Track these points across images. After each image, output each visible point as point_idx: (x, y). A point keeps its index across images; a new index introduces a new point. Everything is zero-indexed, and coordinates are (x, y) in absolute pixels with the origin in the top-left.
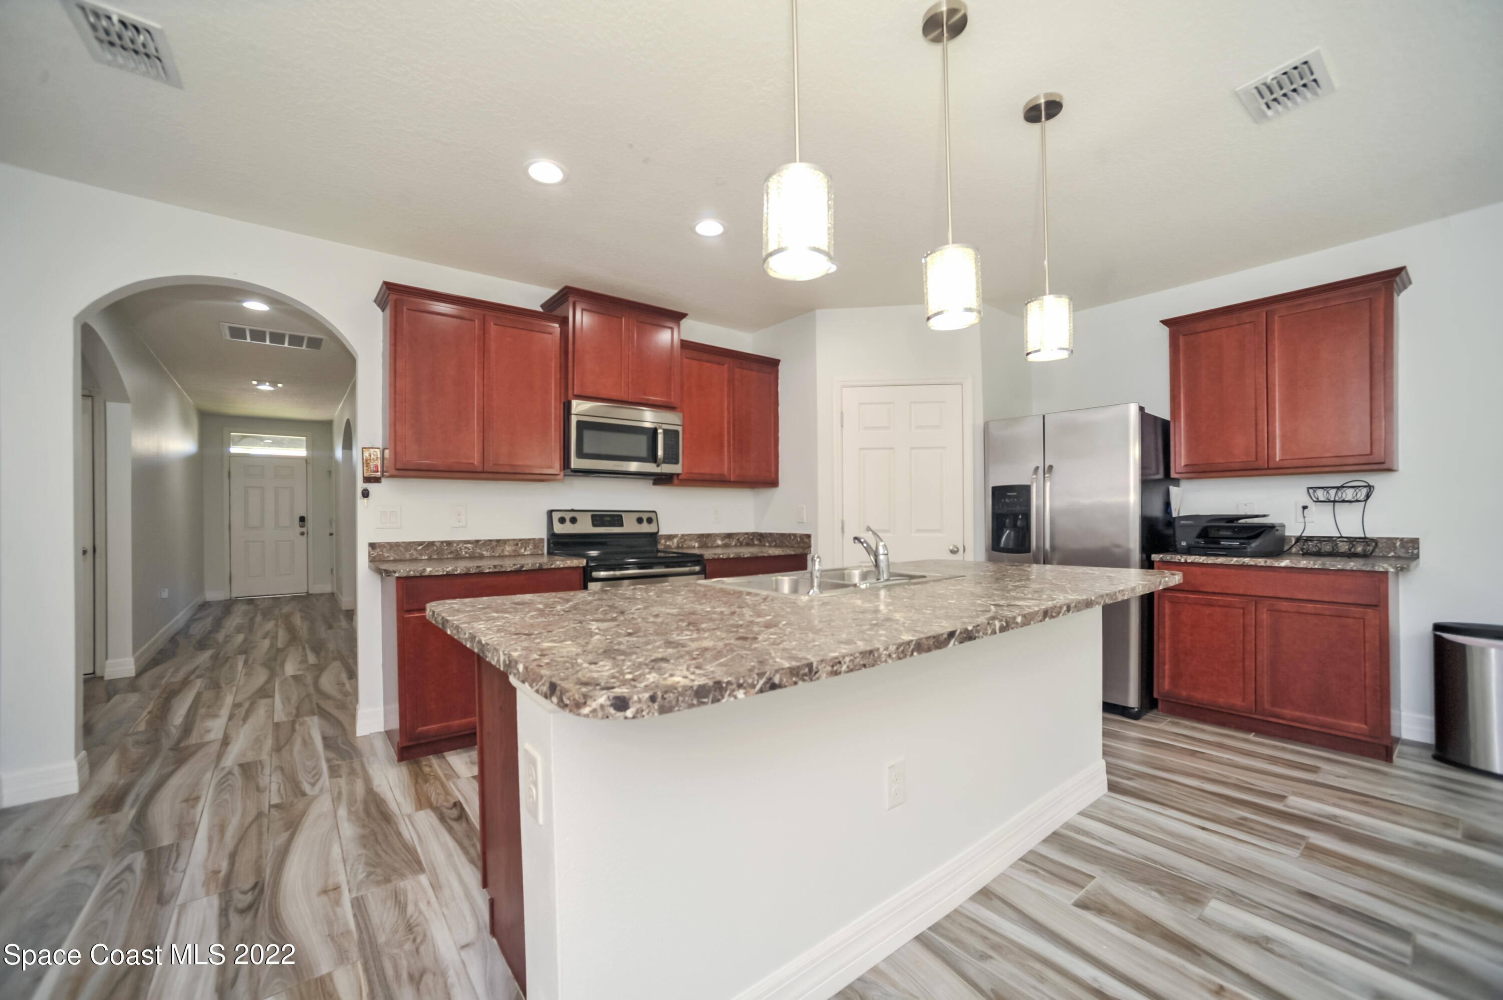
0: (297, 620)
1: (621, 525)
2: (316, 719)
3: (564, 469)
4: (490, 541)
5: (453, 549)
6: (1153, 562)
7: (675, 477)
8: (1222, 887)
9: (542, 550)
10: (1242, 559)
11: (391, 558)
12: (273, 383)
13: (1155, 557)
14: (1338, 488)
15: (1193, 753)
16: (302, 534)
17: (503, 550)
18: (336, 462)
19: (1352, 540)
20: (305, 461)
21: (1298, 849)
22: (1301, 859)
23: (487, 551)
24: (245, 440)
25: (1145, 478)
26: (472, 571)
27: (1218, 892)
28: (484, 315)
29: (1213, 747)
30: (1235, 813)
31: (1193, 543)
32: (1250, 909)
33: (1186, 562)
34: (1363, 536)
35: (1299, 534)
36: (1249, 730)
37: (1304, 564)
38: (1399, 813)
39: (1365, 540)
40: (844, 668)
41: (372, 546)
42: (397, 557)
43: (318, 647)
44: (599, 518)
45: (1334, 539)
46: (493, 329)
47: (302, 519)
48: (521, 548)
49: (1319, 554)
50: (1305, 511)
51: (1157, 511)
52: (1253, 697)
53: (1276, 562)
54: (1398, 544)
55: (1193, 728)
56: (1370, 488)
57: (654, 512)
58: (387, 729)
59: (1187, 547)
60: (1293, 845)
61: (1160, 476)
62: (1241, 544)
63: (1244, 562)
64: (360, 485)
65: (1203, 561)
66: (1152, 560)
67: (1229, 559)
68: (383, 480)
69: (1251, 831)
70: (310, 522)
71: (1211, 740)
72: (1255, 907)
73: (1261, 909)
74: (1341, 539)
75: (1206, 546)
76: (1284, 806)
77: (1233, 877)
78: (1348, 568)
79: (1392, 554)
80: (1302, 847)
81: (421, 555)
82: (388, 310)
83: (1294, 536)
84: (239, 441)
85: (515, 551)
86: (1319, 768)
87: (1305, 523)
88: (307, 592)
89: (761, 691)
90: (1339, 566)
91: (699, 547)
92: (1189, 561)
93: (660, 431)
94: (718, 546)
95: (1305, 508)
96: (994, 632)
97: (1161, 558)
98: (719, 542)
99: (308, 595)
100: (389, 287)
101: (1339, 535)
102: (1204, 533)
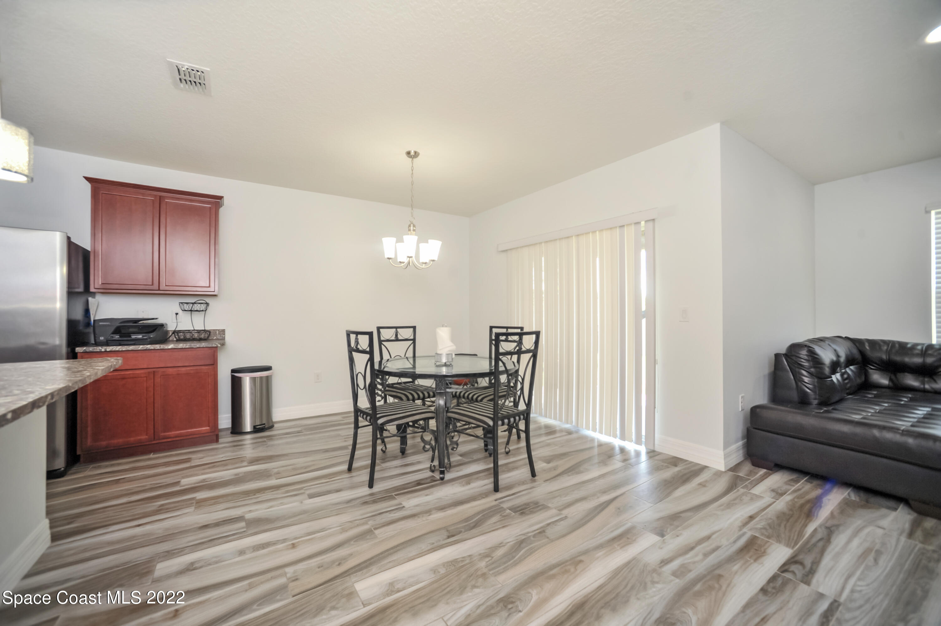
6: (77, 353)
8: (160, 553)
10: (146, 346)
13: (79, 350)
14: (193, 303)
15: (117, 481)
19: (199, 332)
21: (193, 506)
22: (196, 510)
25: (70, 290)
27: (159, 558)
29: (129, 472)
30: (156, 505)
31: (109, 338)
32: (180, 554)
33: (106, 351)
34: (204, 329)
35: (174, 329)
36: (149, 452)
37: (181, 346)
38: (226, 465)
39: (205, 331)
45: (191, 331)
49: (185, 340)
50: (177, 315)
51: (78, 315)
52: (152, 431)
53: (166, 346)
54: (217, 332)
55: (112, 465)
56: (207, 304)
59: (105, 341)
60: (188, 506)
61: (81, 289)
62: (143, 336)
63: (147, 348)
65: (119, 349)
66: (76, 352)
67: (137, 346)
69: (168, 510)
71: (127, 468)
72: (182, 551)
73: (184, 550)
74: (194, 331)
75: (121, 339)
76: (180, 487)
77: (165, 543)
78: (202, 346)
79: (215, 338)
80: (194, 504)
83: (171, 331)
86: (190, 458)
87: (177, 322)
90: (198, 346)
92: (108, 350)
95: (177, 314)
97: (85, 350)
101: (193, 329)
102: (117, 331)
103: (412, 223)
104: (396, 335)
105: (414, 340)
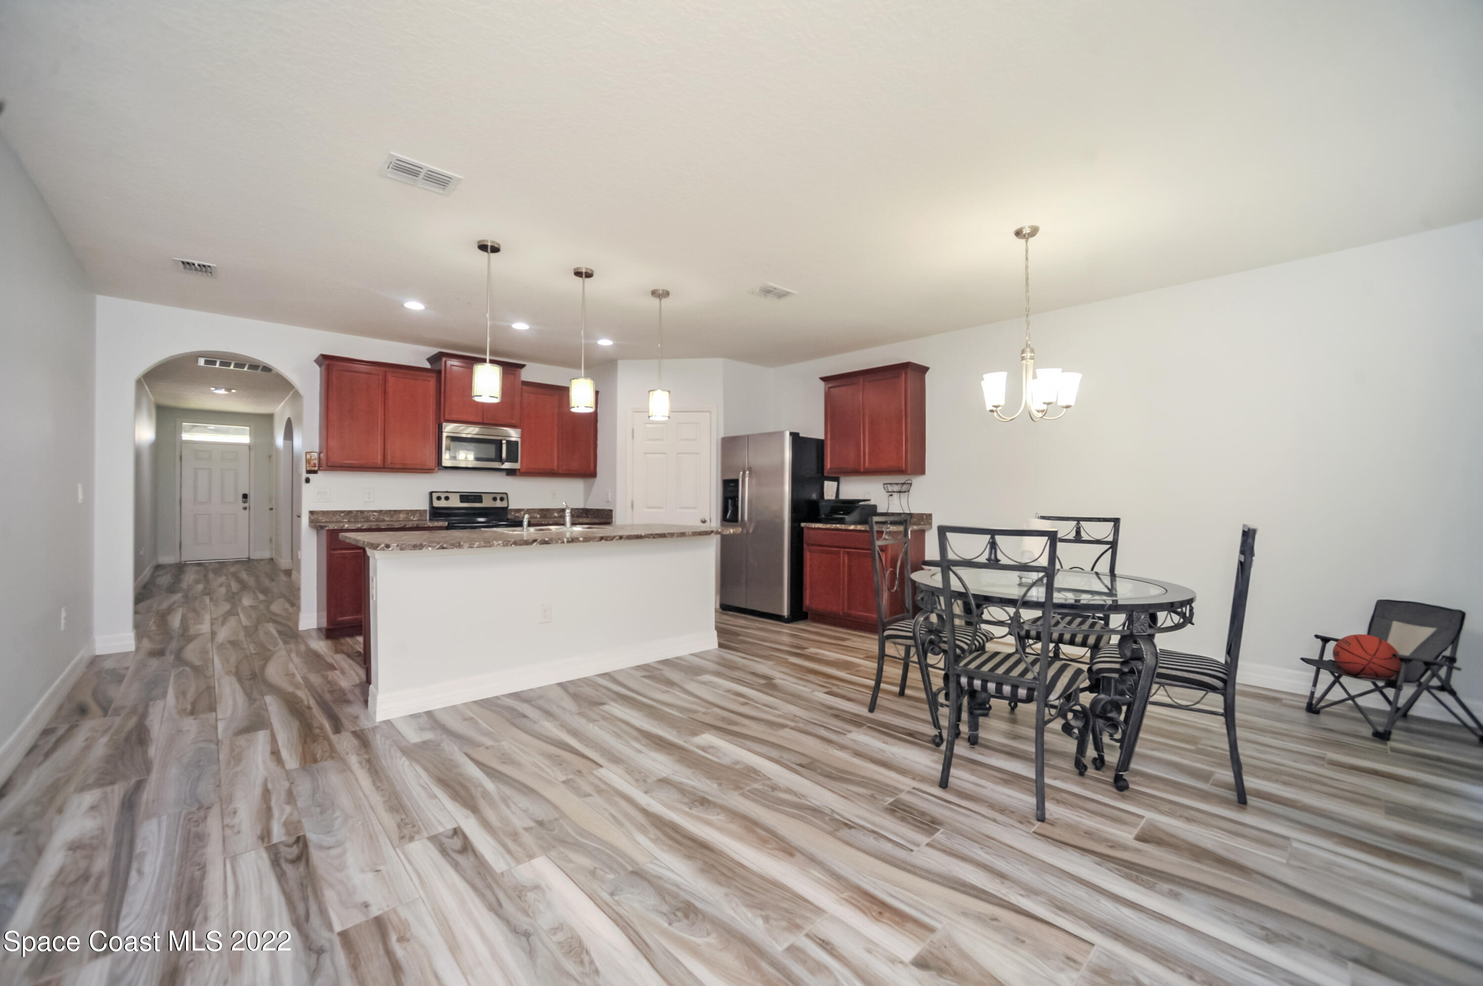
0: (244, 575)
1: (481, 502)
2: (271, 624)
3: (438, 466)
4: (390, 511)
5: (365, 516)
6: (803, 528)
7: (518, 471)
9: (426, 518)
10: (842, 525)
11: (324, 521)
12: (228, 390)
16: (245, 508)
17: (398, 517)
18: (277, 450)
20: (248, 447)
23: (387, 517)
24: (195, 429)
26: (373, 527)
28: (385, 372)
31: (827, 516)
34: (909, 512)
35: (885, 511)
40: (475, 546)
41: (312, 513)
42: (327, 520)
43: (265, 591)
44: (464, 498)
46: (391, 380)
47: (245, 496)
48: (411, 516)
50: (891, 497)
53: (849, 526)
54: (925, 517)
56: (911, 484)
57: (506, 494)
58: (319, 627)
59: (823, 519)
63: (837, 527)
64: (304, 475)
66: (802, 526)
67: (832, 525)
68: (319, 472)
70: (252, 498)
75: (832, 517)
79: (923, 522)
81: (343, 519)
82: (323, 367)
84: (189, 430)
85: (406, 518)
88: (249, 558)
89: (438, 549)
91: (540, 518)
92: (816, 527)
93: (504, 442)
94: (555, 517)
96: (563, 542)
97: (805, 525)
98: (556, 515)
99: (249, 560)
100: (325, 357)
103: (1027, 345)
104: (1078, 533)
105: (1113, 545)
